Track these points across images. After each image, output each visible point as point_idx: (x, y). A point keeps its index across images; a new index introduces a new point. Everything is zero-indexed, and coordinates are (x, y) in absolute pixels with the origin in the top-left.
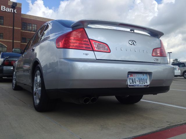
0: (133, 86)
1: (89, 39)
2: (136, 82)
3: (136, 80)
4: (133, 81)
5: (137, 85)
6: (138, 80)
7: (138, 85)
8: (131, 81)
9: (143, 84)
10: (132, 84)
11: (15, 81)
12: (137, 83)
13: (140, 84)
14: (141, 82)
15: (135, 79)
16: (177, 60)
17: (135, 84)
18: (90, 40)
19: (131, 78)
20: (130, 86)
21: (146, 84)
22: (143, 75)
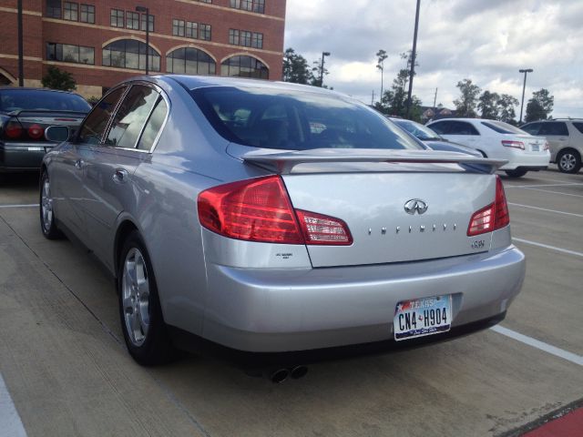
0: (408, 334)
1: (295, 210)
2: (417, 321)
3: (417, 317)
4: (408, 321)
5: (418, 331)
6: (423, 317)
7: (420, 331)
8: (403, 321)
9: (436, 325)
10: (405, 331)
11: (50, 213)
12: (420, 325)
13: (427, 328)
14: (430, 320)
15: (414, 314)
16: (547, 93)
17: (413, 327)
18: (297, 212)
19: (404, 312)
20: (399, 336)
21: (443, 323)
22: (438, 299)
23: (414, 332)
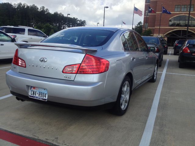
0: (33, 97)
4: (34, 93)
6: (38, 93)
7: (37, 97)
8: (32, 93)
9: (42, 97)
10: (32, 95)
12: (37, 95)
13: (39, 97)
14: (41, 95)
15: (36, 92)
17: (35, 95)
19: (33, 90)
20: (30, 96)
21: (44, 98)
22: (45, 90)
23: (35, 97)
